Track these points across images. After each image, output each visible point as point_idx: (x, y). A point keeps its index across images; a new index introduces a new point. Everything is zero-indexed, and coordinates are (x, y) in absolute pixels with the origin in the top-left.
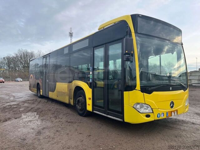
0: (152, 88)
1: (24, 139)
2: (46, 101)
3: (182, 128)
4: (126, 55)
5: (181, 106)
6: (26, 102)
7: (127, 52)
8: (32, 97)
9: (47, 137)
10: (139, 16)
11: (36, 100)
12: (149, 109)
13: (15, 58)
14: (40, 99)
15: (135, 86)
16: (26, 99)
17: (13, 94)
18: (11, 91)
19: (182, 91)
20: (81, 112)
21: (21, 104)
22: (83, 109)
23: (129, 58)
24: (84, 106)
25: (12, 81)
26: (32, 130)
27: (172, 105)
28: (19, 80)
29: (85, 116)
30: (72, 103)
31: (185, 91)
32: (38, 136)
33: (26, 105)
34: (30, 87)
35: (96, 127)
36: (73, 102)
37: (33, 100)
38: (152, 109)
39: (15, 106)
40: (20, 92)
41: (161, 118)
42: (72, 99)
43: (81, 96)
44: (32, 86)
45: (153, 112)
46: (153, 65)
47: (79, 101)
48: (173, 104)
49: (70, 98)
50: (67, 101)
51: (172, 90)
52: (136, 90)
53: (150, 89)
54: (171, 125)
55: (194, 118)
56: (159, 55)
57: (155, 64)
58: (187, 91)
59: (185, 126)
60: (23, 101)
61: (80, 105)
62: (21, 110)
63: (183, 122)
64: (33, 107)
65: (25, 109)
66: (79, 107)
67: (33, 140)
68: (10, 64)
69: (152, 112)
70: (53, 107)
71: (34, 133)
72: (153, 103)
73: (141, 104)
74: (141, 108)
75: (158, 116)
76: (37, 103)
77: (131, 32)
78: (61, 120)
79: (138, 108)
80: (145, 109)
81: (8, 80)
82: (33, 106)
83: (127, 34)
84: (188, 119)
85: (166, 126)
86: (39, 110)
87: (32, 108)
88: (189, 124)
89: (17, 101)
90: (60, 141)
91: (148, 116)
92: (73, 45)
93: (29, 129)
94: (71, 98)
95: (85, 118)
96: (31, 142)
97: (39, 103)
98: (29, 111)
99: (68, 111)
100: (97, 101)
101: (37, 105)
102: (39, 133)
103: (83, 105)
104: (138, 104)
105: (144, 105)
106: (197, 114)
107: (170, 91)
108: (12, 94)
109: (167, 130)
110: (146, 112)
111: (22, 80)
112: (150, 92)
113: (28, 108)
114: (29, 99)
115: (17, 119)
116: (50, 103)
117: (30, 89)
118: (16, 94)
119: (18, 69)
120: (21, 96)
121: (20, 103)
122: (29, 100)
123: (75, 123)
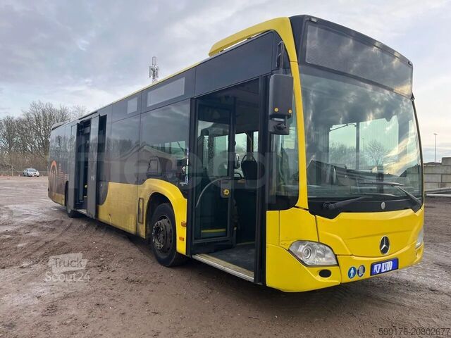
0: (338, 203)
1: (12, 326)
2: (84, 225)
3: (407, 302)
4: (276, 119)
5: (406, 248)
6: (37, 227)
7: (276, 110)
8: (52, 215)
9: (68, 322)
10: (310, 21)
11: (62, 221)
12: (329, 255)
13: (24, 122)
14: (71, 220)
15: (296, 199)
16: (37, 219)
17: (11, 207)
18: (8, 200)
19: (410, 211)
20: (163, 257)
21: (22, 231)
22: (168, 249)
23: (283, 126)
24: (171, 241)
25: (16, 174)
26: (37, 301)
27: (384, 246)
28: (32, 173)
29: (173, 266)
30: (143, 234)
31: (415, 211)
32: (48, 319)
33: (34, 233)
34: (50, 190)
35: (197, 296)
36: (146, 232)
37: (55, 221)
38: (336, 256)
39: (8, 236)
40: (27, 203)
41: (356, 278)
42: (143, 223)
43: (165, 218)
44: (55, 188)
45: (338, 265)
46: (337, 147)
47: (158, 228)
48: (388, 244)
49: (138, 221)
50: (131, 228)
51: (385, 210)
52: (298, 207)
53: (332, 206)
54: (381, 295)
55: (434, 277)
56: (355, 124)
57: (343, 146)
58: (420, 211)
59: (413, 298)
60: (30, 223)
61: (161, 239)
62: (19, 245)
63: (409, 286)
64: (50, 239)
65: (29, 245)
66: (158, 244)
67: (33, 327)
68: (13, 137)
69: (334, 262)
70: (98, 240)
71: (40, 309)
72: (340, 242)
73: (308, 243)
74: (308, 254)
75: (349, 274)
76: (61, 230)
77: (289, 61)
78: (112, 275)
79: (300, 254)
80: (318, 255)
81: (7, 172)
82: (51, 236)
83: (278, 66)
84: (420, 280)
85: (368, 296)
86: (64, 247)
87: (46, 243)
88: (422, 293)
89: (16, 223)
90: (100, 332)
91: (325, 273)
92: (149, 93)
93: (30, 297)
94: (141, 221)
95: (173, 270)
96: (27, 332)
97: (67, 229)
98: (38, 250)
99: (134, 251)
100: (202, 231)
101: (60, 235)
102: (52, 309)
103: (169, 239)
104: (302, 242)
105: (316, 245)
106: (441, 265)
107: (381, 210)
108: (9, 206)
109: (370, 306)
110: (321, 264)
111: (38, 173)
112: (331, 214)
113: (37, 241)
114: (46, 220)
115: (6, 270)
116: (94, 230)
117: (50, 196)
118: (17, 206)
119: (31, 148)
120: (28, 212)
121: (20, 228)
122: (44, 222)
123: (147, 282)
